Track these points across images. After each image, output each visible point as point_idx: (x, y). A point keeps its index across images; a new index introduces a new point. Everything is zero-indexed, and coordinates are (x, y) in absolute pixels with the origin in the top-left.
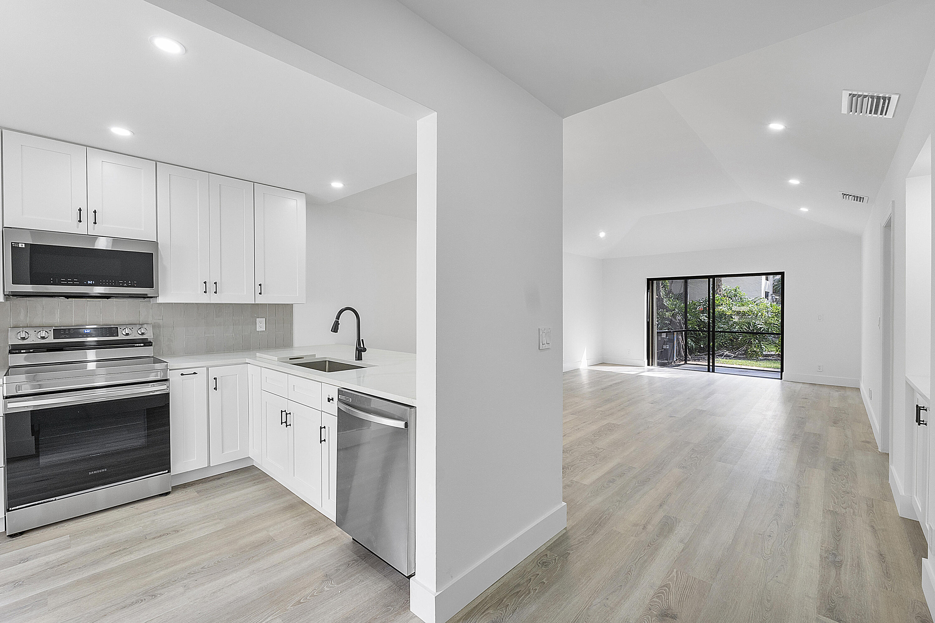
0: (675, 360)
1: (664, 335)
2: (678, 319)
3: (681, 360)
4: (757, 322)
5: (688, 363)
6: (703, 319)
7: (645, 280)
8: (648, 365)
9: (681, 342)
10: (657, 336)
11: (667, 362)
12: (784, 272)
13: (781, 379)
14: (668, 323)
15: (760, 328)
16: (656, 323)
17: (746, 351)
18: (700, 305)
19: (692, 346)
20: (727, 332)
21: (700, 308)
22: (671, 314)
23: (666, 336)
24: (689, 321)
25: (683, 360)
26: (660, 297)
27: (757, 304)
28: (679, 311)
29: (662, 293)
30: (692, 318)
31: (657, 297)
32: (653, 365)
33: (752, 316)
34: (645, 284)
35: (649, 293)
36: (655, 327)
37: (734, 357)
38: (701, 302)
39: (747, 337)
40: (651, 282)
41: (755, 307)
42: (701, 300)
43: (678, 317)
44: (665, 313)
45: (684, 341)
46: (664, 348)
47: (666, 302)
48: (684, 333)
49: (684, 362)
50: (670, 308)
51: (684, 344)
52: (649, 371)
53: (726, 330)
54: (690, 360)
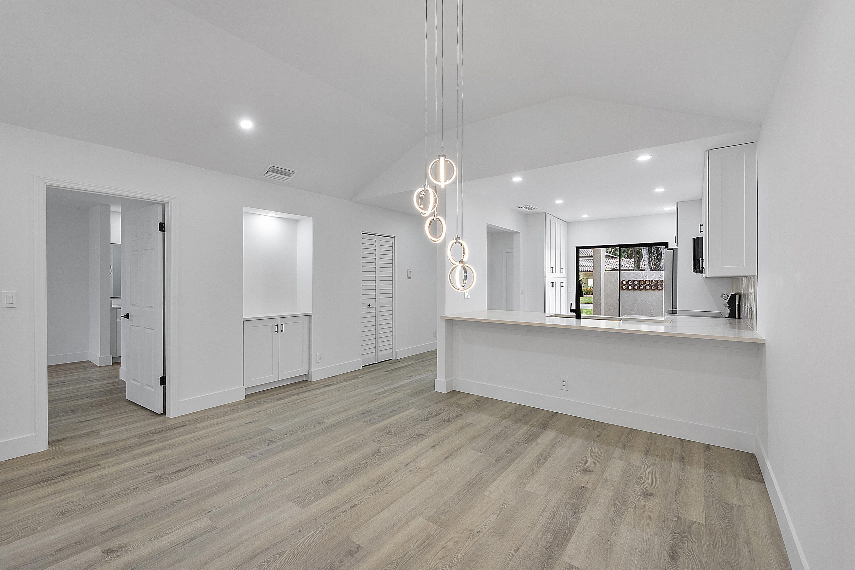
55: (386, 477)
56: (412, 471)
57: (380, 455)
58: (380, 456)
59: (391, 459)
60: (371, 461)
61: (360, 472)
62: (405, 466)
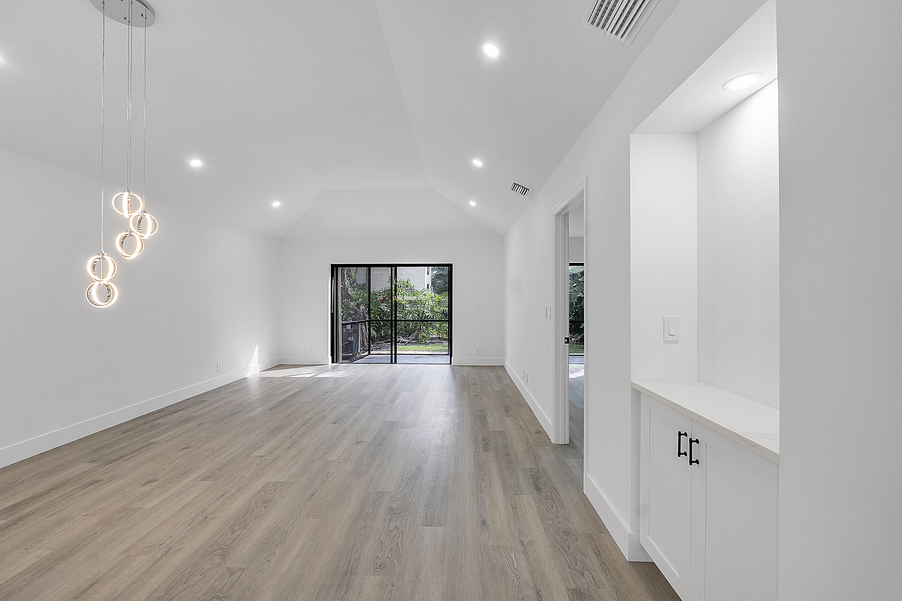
0: (359, 351)
1: (349, 327)
2: (362, 309)
3: (365, 350)
4: (425, 311)
5: (371, 353)
6: (383, 308)
7: (329, 267)
8: (333, 362)
9: (365, 332)
10: (342, 328)
11: (352, 354)
12: (452, 264)
13: (451, 364)
14: (353, 313)
15: (428, 315)
16: (341, 314)
17: (417, 336)
18: (380, 296)
19: (374, 335)
20: (403, 321)
21: (380, 298)
22: (355, 304)
23: (351, 328)
24: (371, 310)
25: (367, 350)
26: (345, 287)
27: (424, 295)
28: (363, 301)
29: (347, 282)
30: (373, 308)
31: (342, 286)
32: (337, 362)
33: (420, 305)
34: (329, 270)
35: (333, 280)
36: (340, 319)
37: (408, 343)
38: (381, 293)
39: (418, 324)
40: (335, 268)
41: (423, 297)
42: (381, 290)
43: (362, 307)
44: (350, 302)
45: (367, 330)
46: (349, 340)
47: (350, 291)
48: (367, 322)
49: (368, 352)
50: (354, 297)
51: (367, 333)
52: (334, 368)
53: (401, 319)
54: (373, 350)
55: (197, 526)
56: (159, 545)
57: (218, 549)
58: (216, 548)
59: (197, 550)
60: (228, 538)
61: (236, 521)
62: (171, 548)
